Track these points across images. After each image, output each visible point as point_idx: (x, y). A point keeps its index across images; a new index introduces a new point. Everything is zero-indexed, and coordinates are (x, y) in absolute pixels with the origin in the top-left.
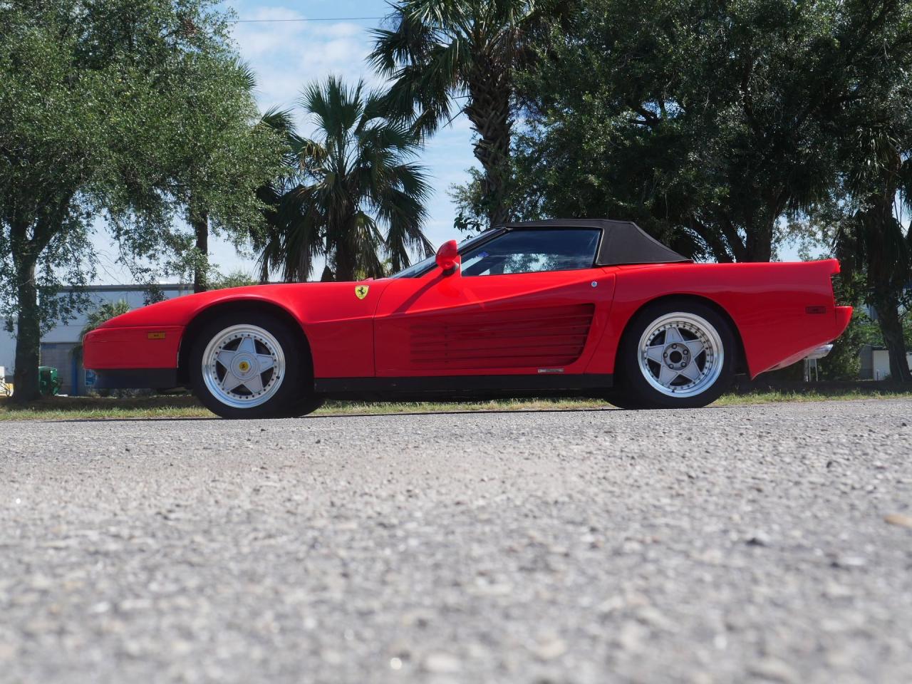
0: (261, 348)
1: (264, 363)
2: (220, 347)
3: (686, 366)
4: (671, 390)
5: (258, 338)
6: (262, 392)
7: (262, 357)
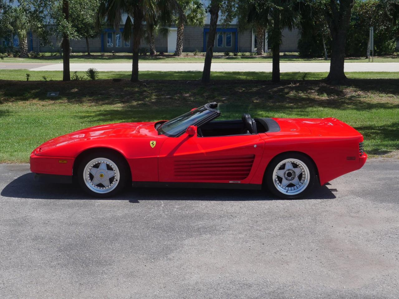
0: (109, 168)
1: (110, 174)
2: (91, 167)
3: (293, 179)
4: (286, 191)
5: (108, 163)
6: (110, 186)
7: (110, 172)
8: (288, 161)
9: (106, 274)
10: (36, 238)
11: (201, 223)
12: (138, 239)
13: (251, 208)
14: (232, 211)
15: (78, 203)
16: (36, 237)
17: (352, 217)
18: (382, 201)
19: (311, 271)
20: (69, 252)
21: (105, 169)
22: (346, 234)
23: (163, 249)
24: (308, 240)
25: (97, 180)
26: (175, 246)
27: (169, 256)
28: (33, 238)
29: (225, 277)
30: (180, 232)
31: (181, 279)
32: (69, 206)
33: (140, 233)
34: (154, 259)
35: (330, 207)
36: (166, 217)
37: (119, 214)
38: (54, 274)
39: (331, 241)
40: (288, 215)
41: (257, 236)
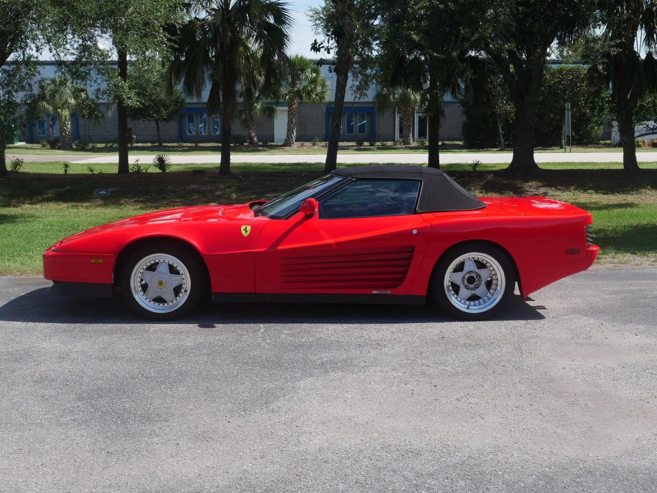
0: (173, 270)
1: (175, 280)
2: (143, 269)
3: (478, 287)
4: (466, 307)
5: (171, 263)
6: (175, 301)
7: (174, 277)
8: (468, 257)
9: (157, 436)
10: (41, 380)
11: (326, 356)
12: (219, 380)
13: (410, 333)
14: (379, 337)
15: (120, 329)
16: (41, 378)
17: (581, 344)
18: (626, 322)
19: (524, 427)
20: (96, 401)
21: (167, 272)
22: (575, 370)
23: (262, 395)
24: (512, 380)
25: (153, 292)
26: (283, 389)
27: (271, 406)
28: (36, 379)
29: (372, 439)
30: (291, 368)
31: (293, 443)
32: (105, 333)
33: (223, 370)
34: (245, 410)
35: (541, 331)
36: (267, 346)
37: (187, 344)
38: (63, 437)
39: (551, 380)
40: (473, 343)
41: (423, 374)
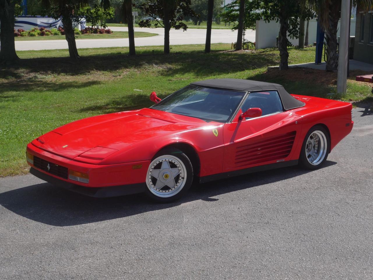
1: (174, 172)
2: (152, 169)
3: (310, 150)
4: (311, 162)
5: (170, 160)
6: (176, 187)
21: (168, 168)
25: (160, 183)
